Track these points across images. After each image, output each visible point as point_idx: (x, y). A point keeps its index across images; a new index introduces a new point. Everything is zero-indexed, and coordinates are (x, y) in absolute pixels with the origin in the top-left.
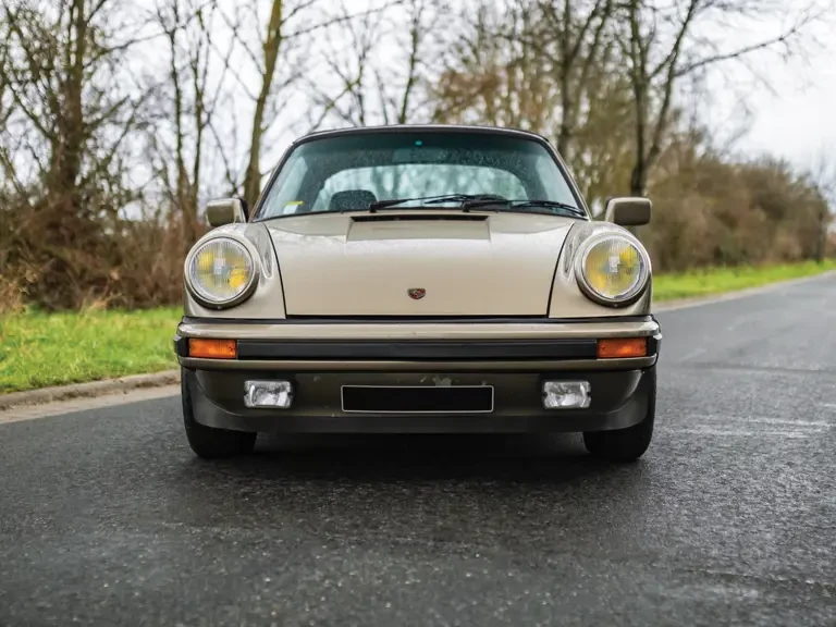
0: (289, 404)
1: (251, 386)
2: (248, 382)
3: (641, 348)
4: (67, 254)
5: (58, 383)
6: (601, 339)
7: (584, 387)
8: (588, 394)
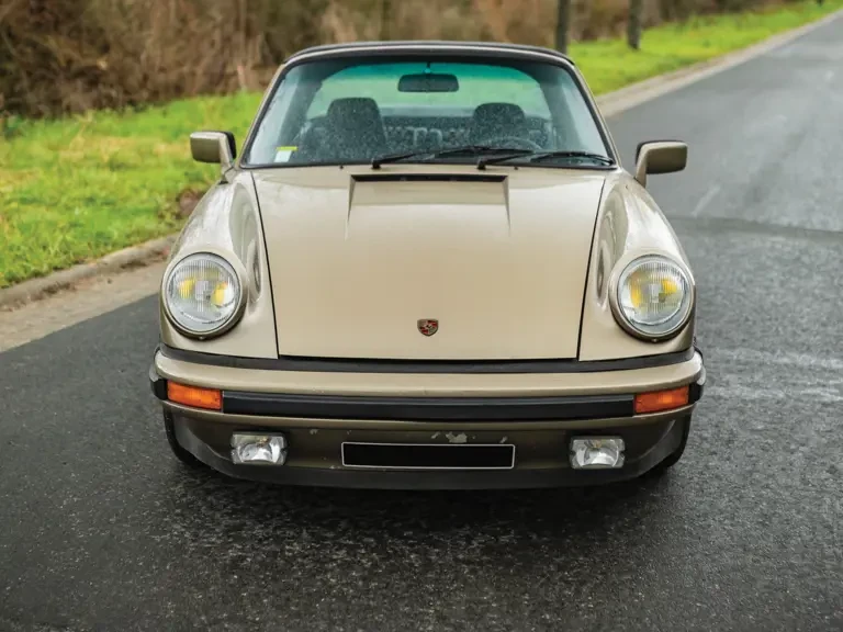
0: (282, 461)
1: (239, 439)
2: (236, 436)
3: (683, 395)
4: (52, 43)
5: (37, 275)
6: (638, 393)
7: (617, 444)
8: (622, 453)
